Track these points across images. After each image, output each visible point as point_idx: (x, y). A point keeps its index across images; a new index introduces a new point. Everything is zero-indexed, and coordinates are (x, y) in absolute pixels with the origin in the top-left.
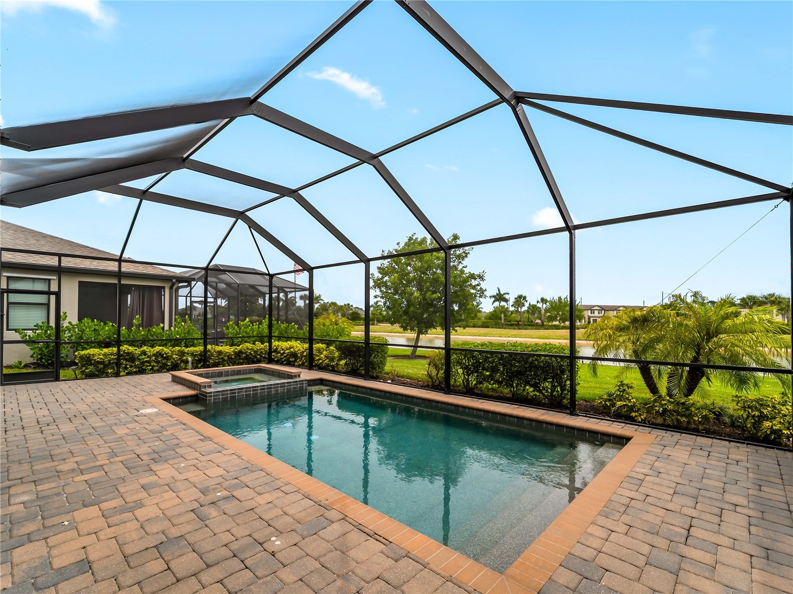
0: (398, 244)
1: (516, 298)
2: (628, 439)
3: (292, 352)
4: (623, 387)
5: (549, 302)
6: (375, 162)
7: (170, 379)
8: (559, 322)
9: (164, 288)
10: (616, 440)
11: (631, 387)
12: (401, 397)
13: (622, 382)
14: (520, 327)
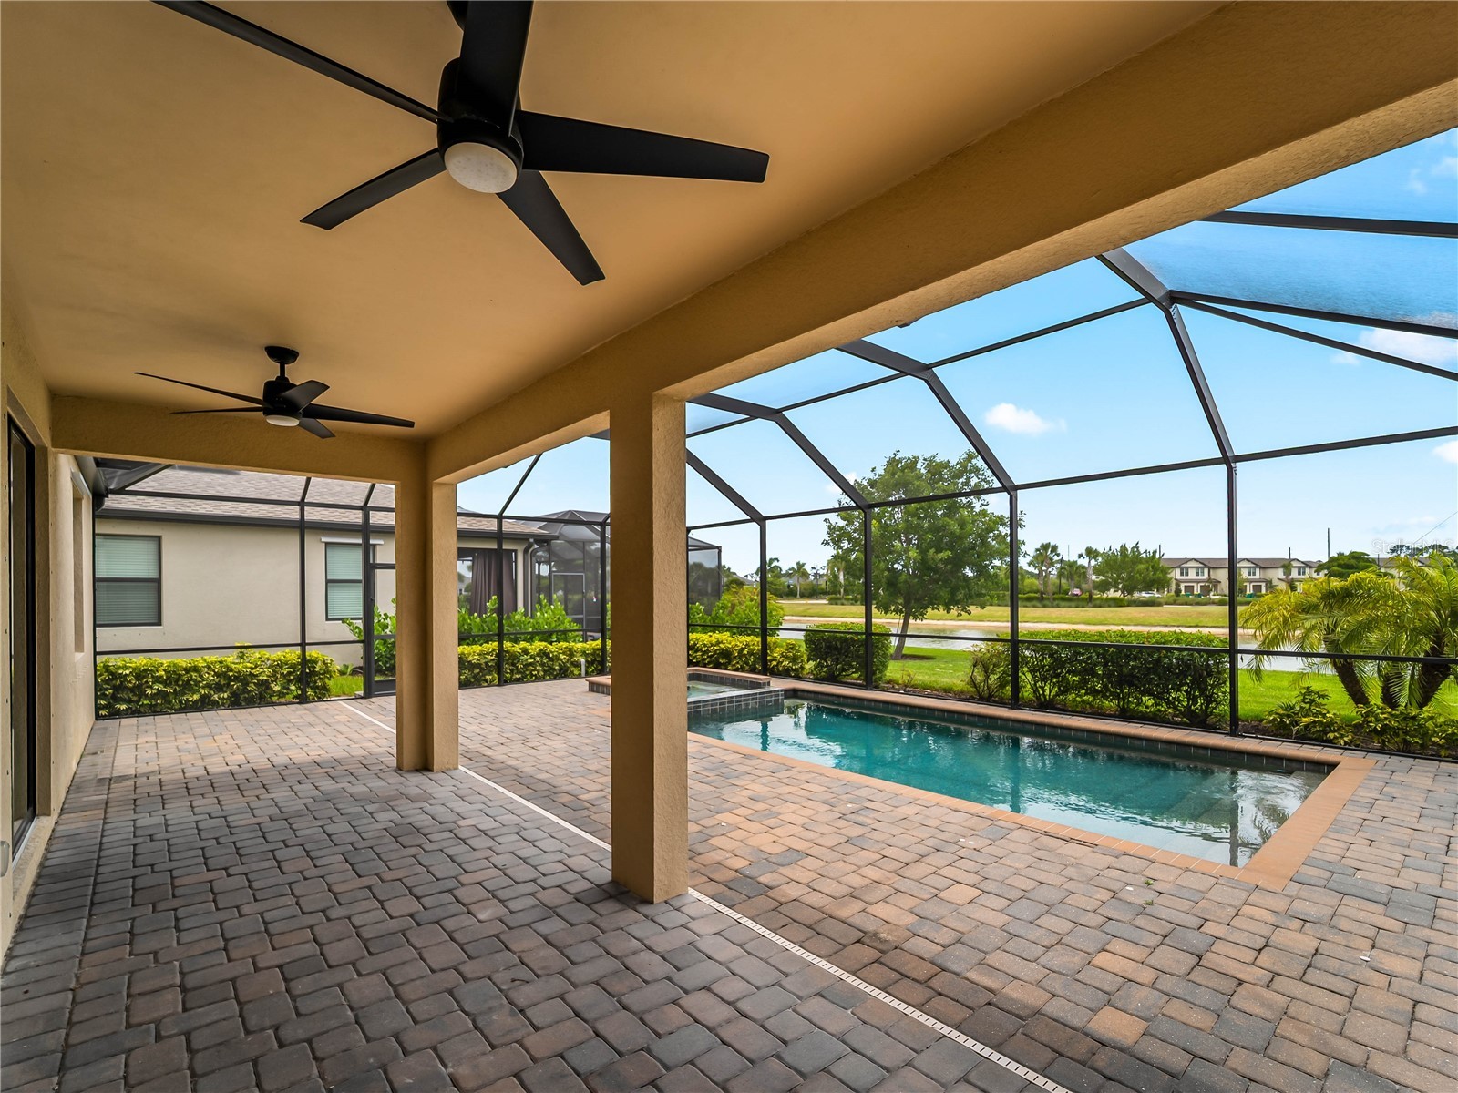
0: (873, 470)
1: (1037, 550)
2: (1332, 766)
3: (723, 649)
4: (1311, 697)
5: (1102, 555)
6: (926, 374)
7: (587, 688)
8: (1123, 592)
9: (515, 551)
10: (1312, 767)
11: (1324, 696)
12: (940, 714)
13: (1308, 688)
14: (1046, 602)
